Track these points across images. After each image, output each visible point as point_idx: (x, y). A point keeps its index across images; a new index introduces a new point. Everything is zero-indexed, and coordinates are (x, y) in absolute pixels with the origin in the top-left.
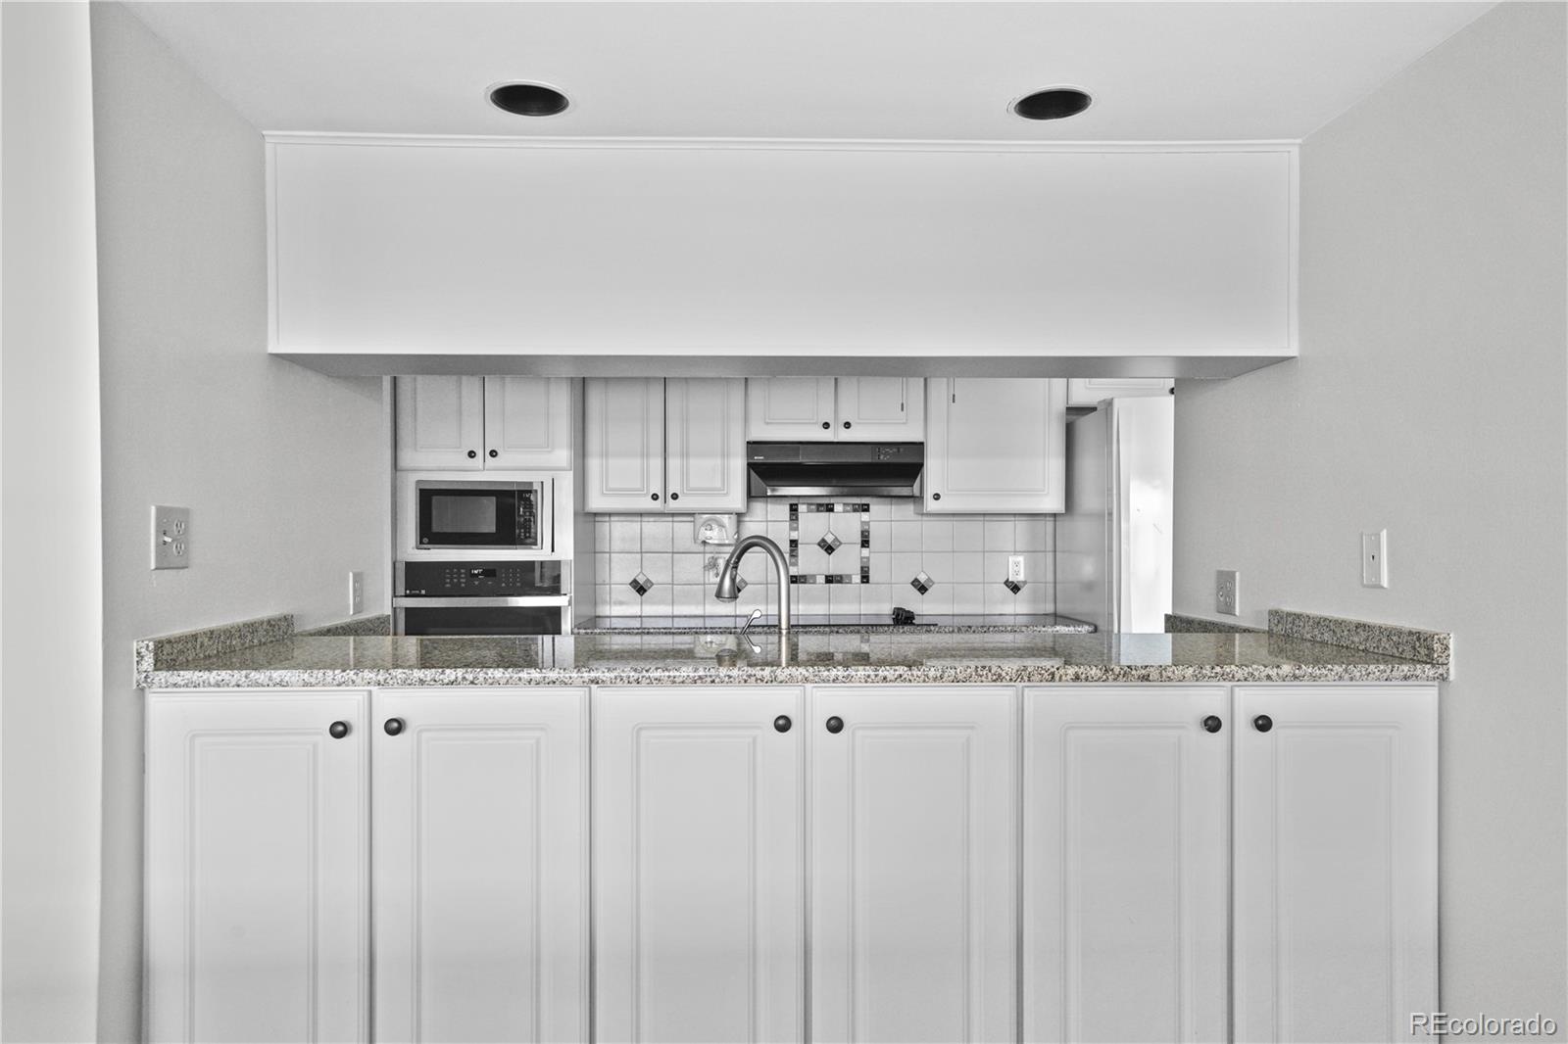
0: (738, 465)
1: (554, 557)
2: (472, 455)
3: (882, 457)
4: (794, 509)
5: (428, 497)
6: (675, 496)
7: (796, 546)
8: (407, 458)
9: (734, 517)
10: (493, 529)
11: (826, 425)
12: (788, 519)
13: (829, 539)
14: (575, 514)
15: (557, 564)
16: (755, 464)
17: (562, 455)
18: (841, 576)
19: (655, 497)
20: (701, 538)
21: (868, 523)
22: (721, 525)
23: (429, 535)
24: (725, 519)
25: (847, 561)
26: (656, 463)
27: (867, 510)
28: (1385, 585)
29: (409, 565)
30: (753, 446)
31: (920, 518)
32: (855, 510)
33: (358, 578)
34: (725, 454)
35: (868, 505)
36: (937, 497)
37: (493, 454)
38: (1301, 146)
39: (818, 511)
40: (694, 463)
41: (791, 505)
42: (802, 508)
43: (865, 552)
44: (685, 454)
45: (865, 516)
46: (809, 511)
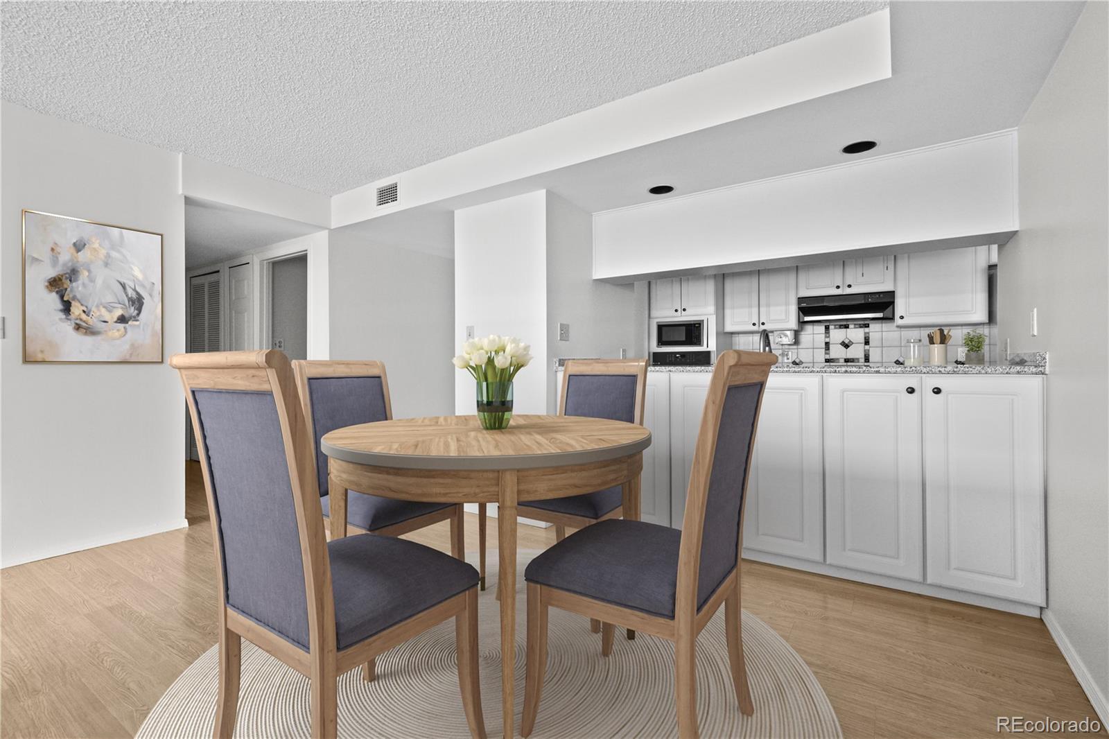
0: (793, 309)
1: (708, 350)
2: (676, 311)
3: (870, 300)
4: (827, 328)
5: (661, 327)
6: (763, 324)
7: (829, 345)
8: (654, 313)
9: (793, 332)
10: (684, 339)
11: (838, 287)
12: (824, 332)
13: (847, 342)
14: (717, 334)
15: (709, 353)
16: (802, 307)
17: (711, 309)
18: (853, 359)
19: (754, 324)
20: (777, 342)
21: (868, 333)
22: (786, 336)
23: (661, 342)
24: (788, 333)
25: (857, 352)
26: (755, 310)
27: (868, 327)
28: (1036, 334)
29: (654, 353)
30: (801, 300)
31: (899, 329)
32: (861, 327)
33: (624, 351)
34: (787, 304)
35: (868, 324)
36: (902, 317)
37: (684, 310)
38: (1018, 130)
39: (840, 328)
40: (772, 309)
41: (826, 326)
42: (831, 327)
43: (867, 347)
44: (768, 305)
45: (867, 330)
46: (835, 328)
